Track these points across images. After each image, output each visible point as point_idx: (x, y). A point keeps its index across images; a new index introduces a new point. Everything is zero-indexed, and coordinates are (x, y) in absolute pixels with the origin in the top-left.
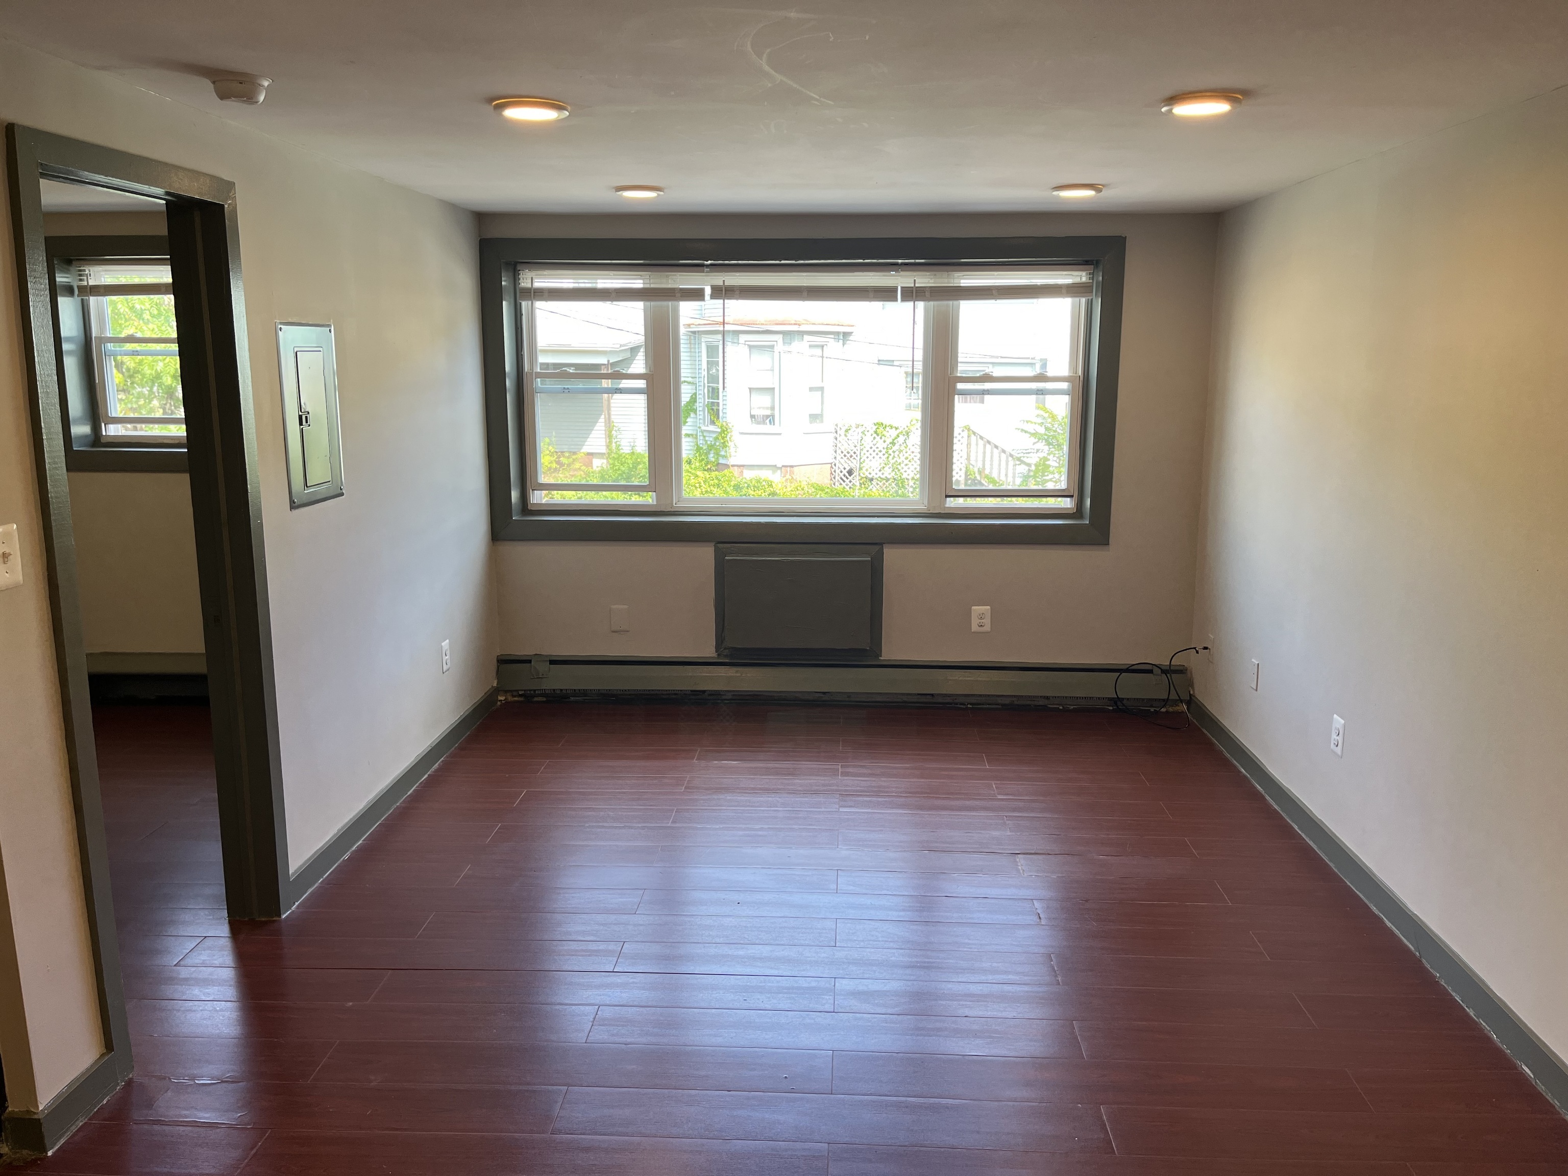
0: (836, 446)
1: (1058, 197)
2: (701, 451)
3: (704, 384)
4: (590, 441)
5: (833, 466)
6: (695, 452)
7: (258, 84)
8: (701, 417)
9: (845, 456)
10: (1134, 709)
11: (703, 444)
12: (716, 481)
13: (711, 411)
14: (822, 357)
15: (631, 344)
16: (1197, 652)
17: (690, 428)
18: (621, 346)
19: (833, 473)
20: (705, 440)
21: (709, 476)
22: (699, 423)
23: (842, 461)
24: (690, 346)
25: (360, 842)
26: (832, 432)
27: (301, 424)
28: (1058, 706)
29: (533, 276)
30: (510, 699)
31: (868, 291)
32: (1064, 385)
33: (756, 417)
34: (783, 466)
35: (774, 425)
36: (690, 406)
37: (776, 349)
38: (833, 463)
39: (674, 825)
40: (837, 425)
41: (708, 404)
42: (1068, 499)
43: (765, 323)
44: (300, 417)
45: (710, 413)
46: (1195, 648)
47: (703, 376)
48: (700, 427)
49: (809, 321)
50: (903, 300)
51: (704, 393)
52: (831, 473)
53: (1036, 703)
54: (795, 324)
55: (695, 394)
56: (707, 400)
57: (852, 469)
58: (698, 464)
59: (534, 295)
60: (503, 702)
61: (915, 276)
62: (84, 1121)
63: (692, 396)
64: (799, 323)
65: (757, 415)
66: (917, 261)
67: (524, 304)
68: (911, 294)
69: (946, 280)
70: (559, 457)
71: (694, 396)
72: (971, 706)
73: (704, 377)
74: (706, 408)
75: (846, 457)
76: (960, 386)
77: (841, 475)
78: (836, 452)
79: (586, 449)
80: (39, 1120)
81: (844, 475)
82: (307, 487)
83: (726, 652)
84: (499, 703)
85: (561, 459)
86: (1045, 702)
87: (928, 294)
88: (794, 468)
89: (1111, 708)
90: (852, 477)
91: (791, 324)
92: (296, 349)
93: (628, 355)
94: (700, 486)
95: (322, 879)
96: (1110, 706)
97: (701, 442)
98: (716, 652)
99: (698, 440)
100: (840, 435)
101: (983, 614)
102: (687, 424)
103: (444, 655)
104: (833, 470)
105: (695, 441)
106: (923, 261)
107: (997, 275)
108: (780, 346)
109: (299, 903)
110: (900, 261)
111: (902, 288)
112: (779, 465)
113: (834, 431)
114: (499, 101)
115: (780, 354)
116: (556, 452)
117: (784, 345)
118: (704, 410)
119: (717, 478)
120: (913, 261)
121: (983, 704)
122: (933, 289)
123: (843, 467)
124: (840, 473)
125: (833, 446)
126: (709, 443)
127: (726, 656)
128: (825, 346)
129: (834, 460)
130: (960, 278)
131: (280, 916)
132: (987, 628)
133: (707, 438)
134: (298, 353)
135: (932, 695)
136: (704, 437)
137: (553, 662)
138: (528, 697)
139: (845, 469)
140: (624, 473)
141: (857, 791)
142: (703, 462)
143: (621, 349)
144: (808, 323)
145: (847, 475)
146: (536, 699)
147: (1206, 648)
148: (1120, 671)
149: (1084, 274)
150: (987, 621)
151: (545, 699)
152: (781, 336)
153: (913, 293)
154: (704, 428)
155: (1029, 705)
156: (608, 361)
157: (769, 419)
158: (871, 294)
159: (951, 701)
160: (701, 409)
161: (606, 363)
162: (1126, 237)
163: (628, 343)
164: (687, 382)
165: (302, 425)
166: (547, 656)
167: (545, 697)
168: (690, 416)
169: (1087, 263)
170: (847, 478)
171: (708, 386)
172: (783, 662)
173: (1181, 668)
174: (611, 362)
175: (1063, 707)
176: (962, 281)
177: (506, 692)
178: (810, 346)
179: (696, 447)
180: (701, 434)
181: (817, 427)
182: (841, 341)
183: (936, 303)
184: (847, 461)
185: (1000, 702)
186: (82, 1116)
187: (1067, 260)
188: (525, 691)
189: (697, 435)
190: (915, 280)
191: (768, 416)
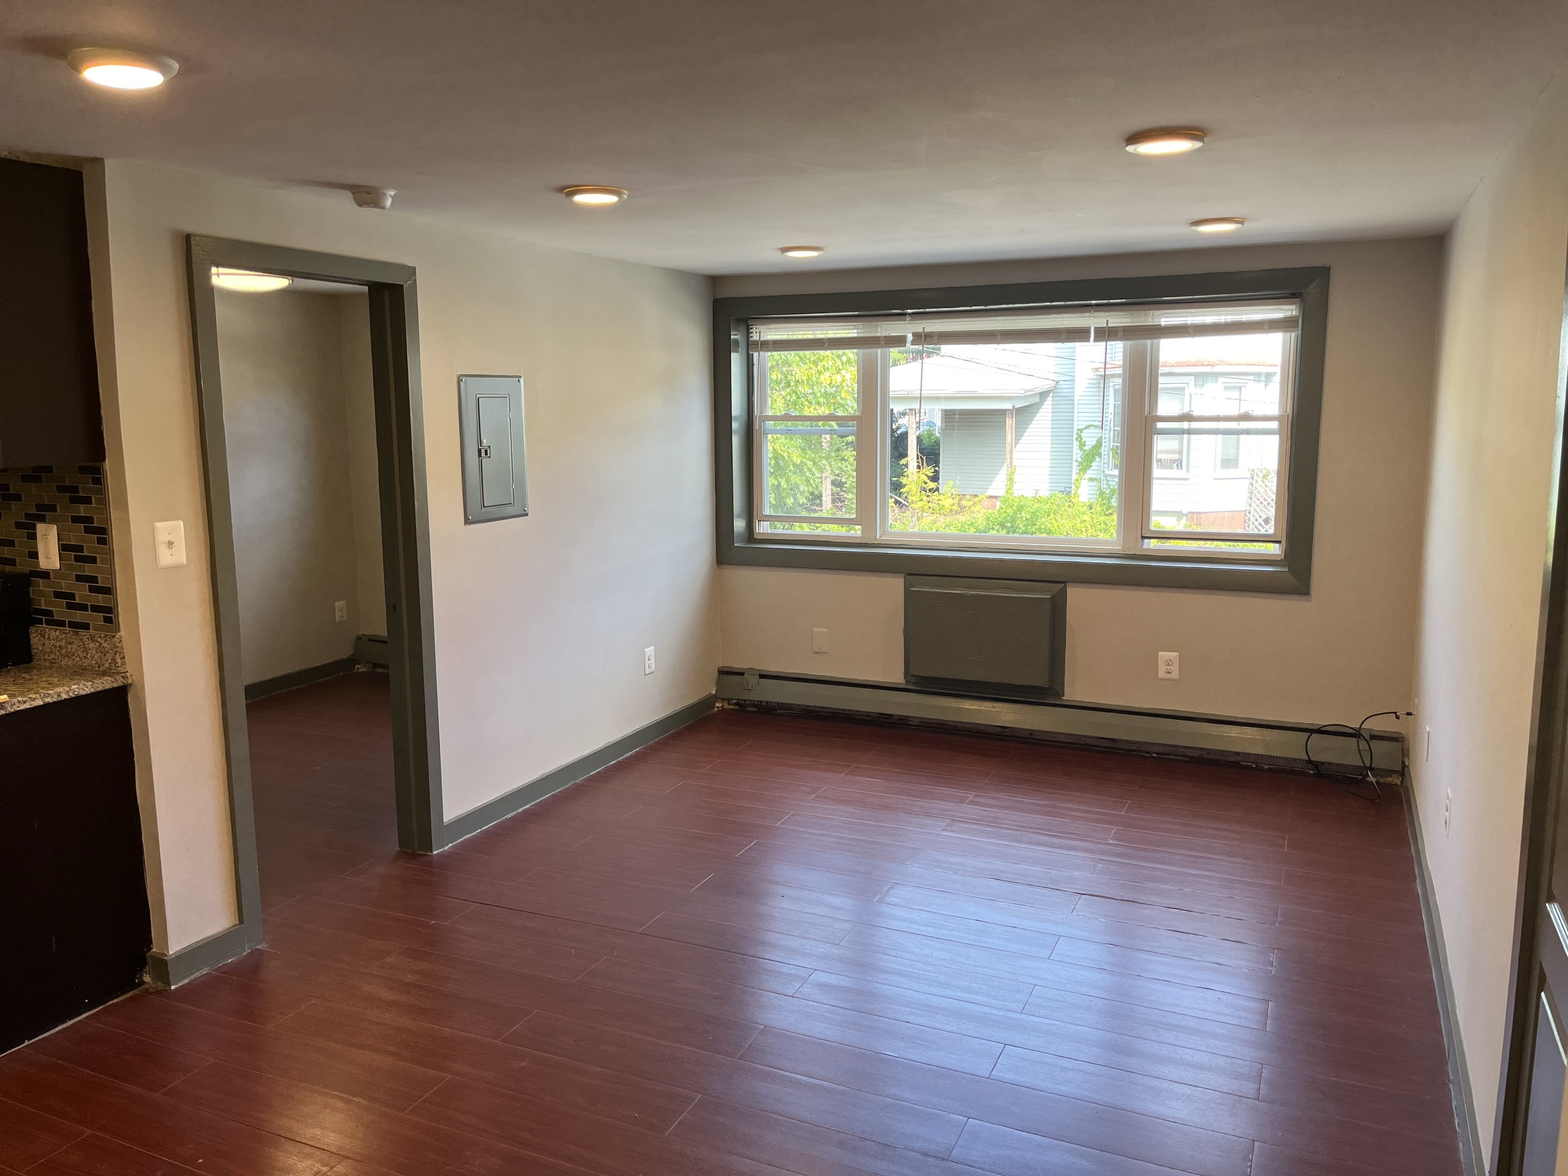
0: (1252, 493)
1: (1198, 233)
2: (1104, 496)
3: (1110, 427)
4: (994, 485)
5: (1248, 514)
6: (1098, 497)
7: (382, 193)
8: (1105, 461)
9: (1261, 503)
10: (1338, 775)
11: (1106, 488)
12: (1103, 526)
13: (1115, 455)
14: (1240, 400)
15: (1038, 389)
16: (1398, 717)
17: (1095, 472)
18: (1026, 391)
19: (1247, 521)
20: (1108, 485)
21: (1097, 520)
22: (1104, 467)
23: (1258, 509)
24: (1099, 389)
25: (528, 806)
26: (1247, 478)
27: (480, 455)
28: (1251, 764)
29: (762, 331)
30: (727, 706)
31: (1060, 333)
32: (1274, 425)
33: (1163, 461)
34: (1189, 513)
35: (1181, 469)
36: (1096, 450)
37: (1187, 392)
38: (1248, 511)
39: (782, 826)
40: (1253, 471)
41: (1113, 448)
42: (1277, 545)
43: (1175, 365)
44: (480, 451)
45: (1115, 457)
46: (1395, 713)
47: (1109, 419)
48: (1104, 472)
49: (1225, 362)
50: (1095, 340)
51: (1110, 437)
52: (1245, 521)
53: (1228, 759)
54: (1208, 365)
55: (1101, 438)
56: (1112, 444)
57: (1269, 518)
58: (1098, 509)
59: (761, 347)
60: (720, 709)
61: (1108, 316)
62: (208, 971)
63: (1098, 440)
64: (1212, 364)
65: (1164, 459)
66: (1111, 301)
67: (756, 355)
68: (1105, 334)
69: (1142, 320)
70: (960, 500)
71: (1100, 440)
72: (1156, 755)
73: (1111, 420)
74: (1111, 452)
75: (1263, 505)
76: (1160, 425)
77: (1256, 523)
78: (1251, 499)
79: (990, 492)
80: (167, 960)
81: (1260, 524)
82: (484, 507)
83: (913, 679)
84: (716, 709)
85: (962, 502)
86: (1238, 759)
87: (1120, 334)
88: (1202, 514)
89: (1311, 772)
90: (1269, 526)
91: (1204, 365)
92: (478, 396)
93: (1037, 400)
94: (1087, 530)
95: (480, 830)
96: (1310, 770)
97: (1105, 486)
98: (905, 678)
99: (1102, 485)
100: (1257, 481)
101: (1170, 660)
102: (1091, 468)
103: (647, 659)
104: (1247, 518)
105: (1098, 485)
106: (1124, 300)
107: (1194, 312)
108: (1191, 389)
109: (453, 845)
110: (1094, 302)
111: (1095, 328)
112: (1185, 512)
113: (1249, 476)
114: (571, 190)
115: (1191, 398)
116: (959, 495)
117: (1195, 387)
118: (1108, 454)
119: (1105, 523)
120: (1106, 301)
121: (1169, 755)
122: (1125, 328)
123: (1259, 515)
124: (1255, 522)
125: (1248, 493)
126: (1112, 487)
127: (914, 683)
128: (1243, 388)
129: (1248, 507)
130: (1160, 316)
131: (432, 851)
132: (1175, 675)
133: (1110, 483)
134: (480, 399)
135: (1113, 740)
136: (1108, 481)
137: (762, 676)
138: (742, 705)
139: (1260, 517)
140: (1009, 516)
141: (972, 819)
142: (1104, 507)
143: (1026, 394)
144: (1222, 363)
145: (1263, 523)
146: (748, 709)
147: (1409, 714)
148: (1311, 731)
149: (1293, 307)
150: (1175, 668)
151: (756, 710)
152: (1193, 377)
153: (1105, 333)
154: (1107, 472)
155: (1219, 760)
156: (1014, 407)
157: (1176, 464)
158: (1064, 336)
159: (1135, 748)
160: (1106, 453)
161: (1011, 408)
162: (1330, 267)
163: (1035, 388)
164: (1094, 426)
165: (481, 457)
166: (759, 670)
167: (757, 708)
168: (1095, 460)
169: (1294, 296)
170: (1263, 527)
171: (1114, 430)
172: (965, 693)
173: (1395, 736)
174: (1016, 407)
175: (1257, 765)
176: (1163, 320)
177: (723, 700)
178: (1226, 388)
179: (1099, 491)
180: (1104, 478)
181: (1230, 472)
182: (1262, 384)
183: (1133, 342)
184: (1263, 509)
185: (1189, 754)
186: (206, 967)
187: (1271, 294)
188: (738, 700)
189: (1100, 479)
190: (1107, 321)
191: (1175, 461)
